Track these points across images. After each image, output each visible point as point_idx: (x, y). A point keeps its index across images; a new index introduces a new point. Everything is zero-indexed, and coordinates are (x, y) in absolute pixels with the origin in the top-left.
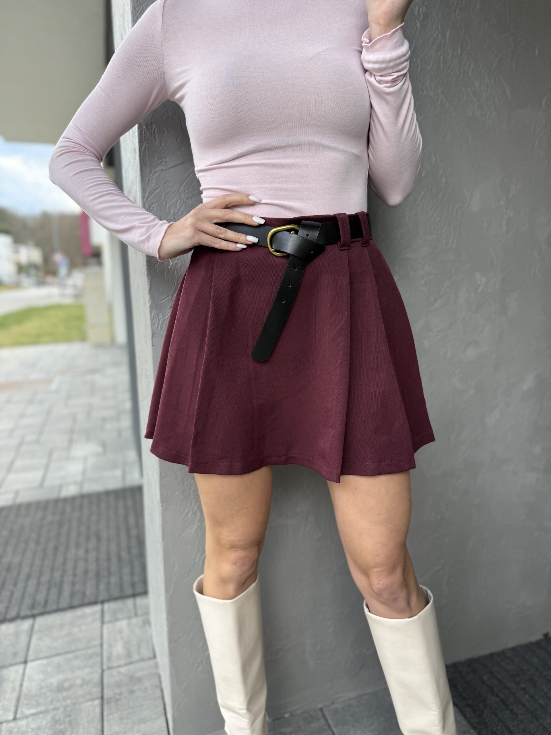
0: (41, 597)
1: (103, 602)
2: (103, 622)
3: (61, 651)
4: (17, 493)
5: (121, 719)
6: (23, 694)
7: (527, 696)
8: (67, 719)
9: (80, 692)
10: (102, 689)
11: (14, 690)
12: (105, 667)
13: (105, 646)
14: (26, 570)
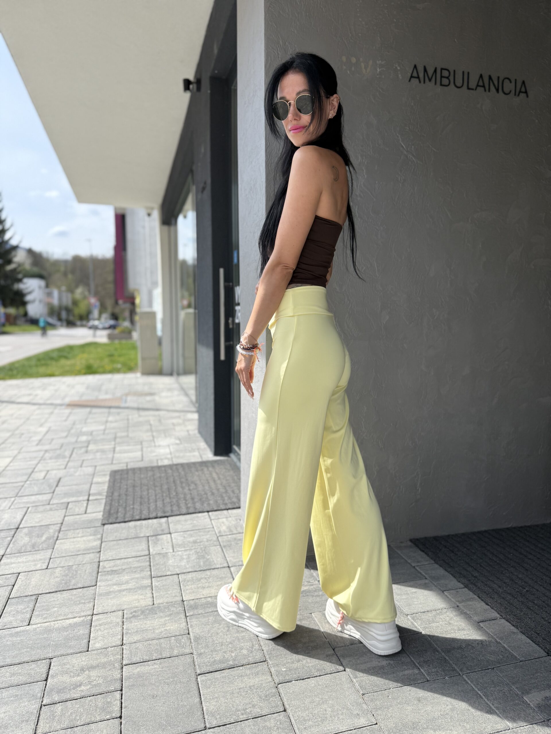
0: (168, 509)
1: (208, 512)
2: (211, 520)
3: (190, 529)
4: (127, 463)
5: (234, 552)
6: (174, 544)
7: (465, 549)
8: (204, 552)
9: (206, 543)
10: (219, 543)
11: (168, 542)
12: (218, 535)
13: (215, 528)
14: (152, 498)
